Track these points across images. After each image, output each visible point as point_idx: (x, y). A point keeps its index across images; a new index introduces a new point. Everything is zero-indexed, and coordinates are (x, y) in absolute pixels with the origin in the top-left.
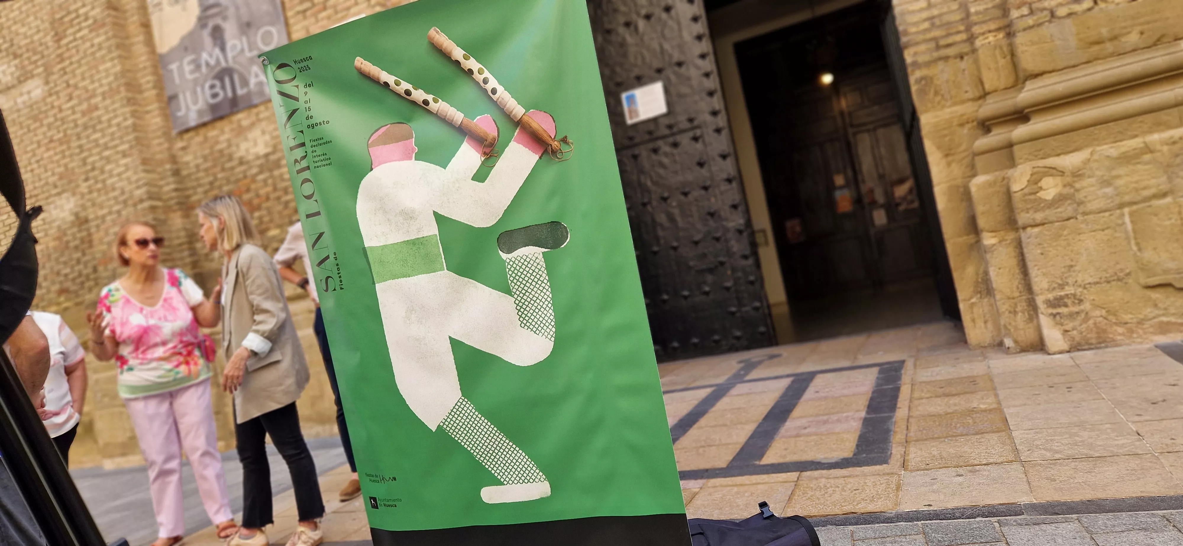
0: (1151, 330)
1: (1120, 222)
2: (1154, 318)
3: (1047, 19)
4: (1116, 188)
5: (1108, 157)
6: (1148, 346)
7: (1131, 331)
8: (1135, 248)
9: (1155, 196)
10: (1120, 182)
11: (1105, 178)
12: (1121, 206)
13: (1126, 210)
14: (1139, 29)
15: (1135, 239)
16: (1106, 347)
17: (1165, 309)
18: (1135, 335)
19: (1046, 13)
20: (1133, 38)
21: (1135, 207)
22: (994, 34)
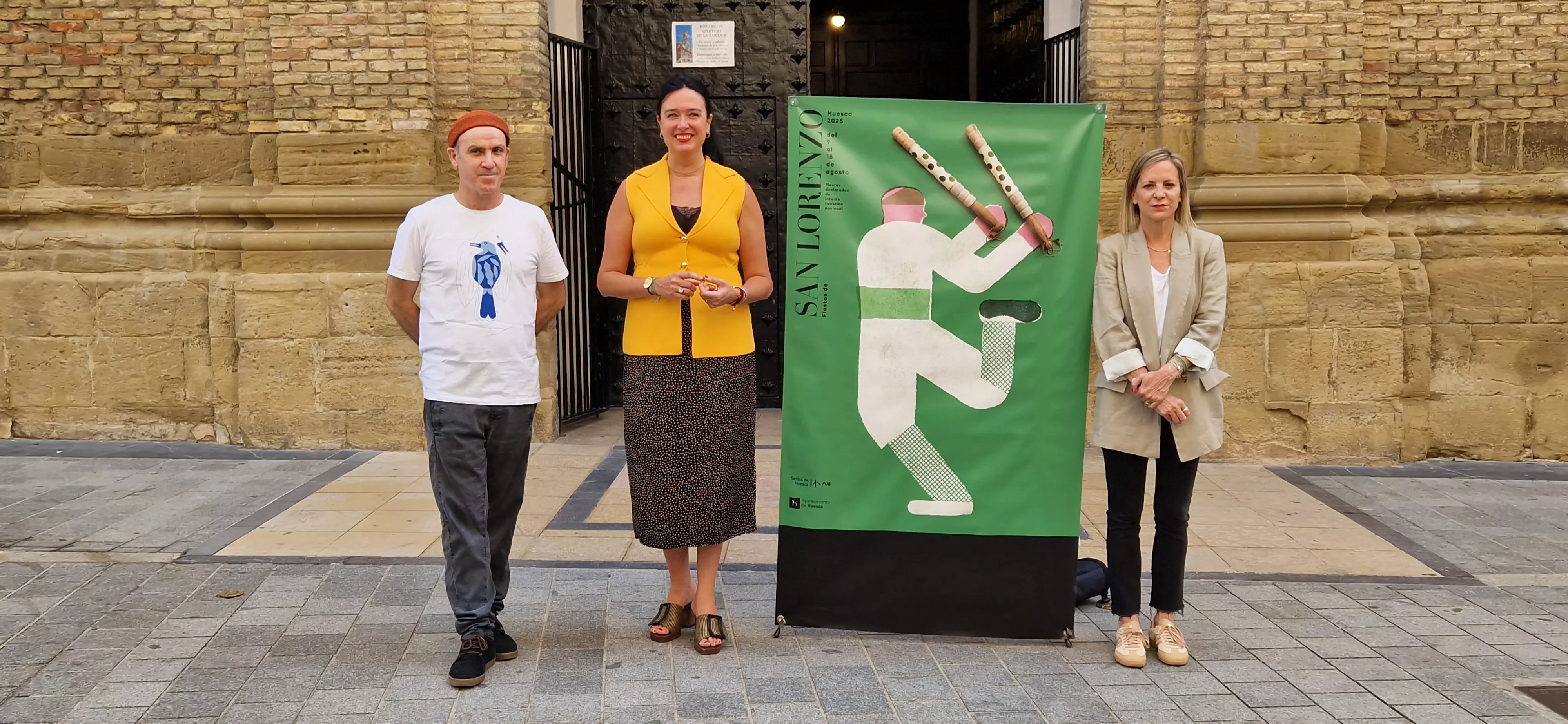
0: (1264, 452)
1: (1260, 341)
2: (1269, 440)
3: (1237, 118)
4: (1264, 308)
5: (1264, 275)
6: (1259, 467)
7: (1247, 450)
8: (1267, 370)
9: (1294, 323)
10: (1268, 302)
11: (1257, 295)
12: (1264, 326)
13: (1268, 331)
14: (1312, 153)
15: (1269, 361)
16: (1223, 462)
17: (1279, 433)
18: (1249, 455)
19: (1237, 111)
20: (1305, 161)
21: (1276, 330)
22: (1182, 115)
